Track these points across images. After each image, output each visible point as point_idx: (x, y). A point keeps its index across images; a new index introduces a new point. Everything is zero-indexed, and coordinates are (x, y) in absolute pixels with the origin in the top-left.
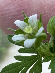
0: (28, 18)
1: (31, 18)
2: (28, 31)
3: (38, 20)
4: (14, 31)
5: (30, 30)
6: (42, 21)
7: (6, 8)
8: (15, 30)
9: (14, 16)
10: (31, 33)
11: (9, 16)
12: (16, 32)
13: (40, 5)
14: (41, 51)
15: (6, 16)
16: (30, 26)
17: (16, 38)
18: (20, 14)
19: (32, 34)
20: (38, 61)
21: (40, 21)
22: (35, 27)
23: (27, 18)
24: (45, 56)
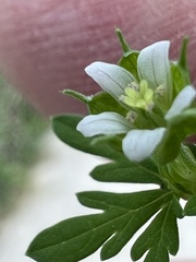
0: (137, 55)
1: (145, 53)
2: (137, 100)
3: (175, 63)
4: (85, 101)
5: (142, 97)
6: (188, 67)
7: (47, 17)
8: (89, 98)
9: (76, 44)
10: (147, 108)
11: (56, 47)
12: (92, 103)
13: (170, 8)
14: (175, 174)
15: (46, 45)
16: (144, 83)
17: (92, 126)
18: (99, 40)
19: (151, 112)
20: (165, 210)
21: (182, 64)
22: (161, 87)
23: (133, 54)
24: (189, 193)
